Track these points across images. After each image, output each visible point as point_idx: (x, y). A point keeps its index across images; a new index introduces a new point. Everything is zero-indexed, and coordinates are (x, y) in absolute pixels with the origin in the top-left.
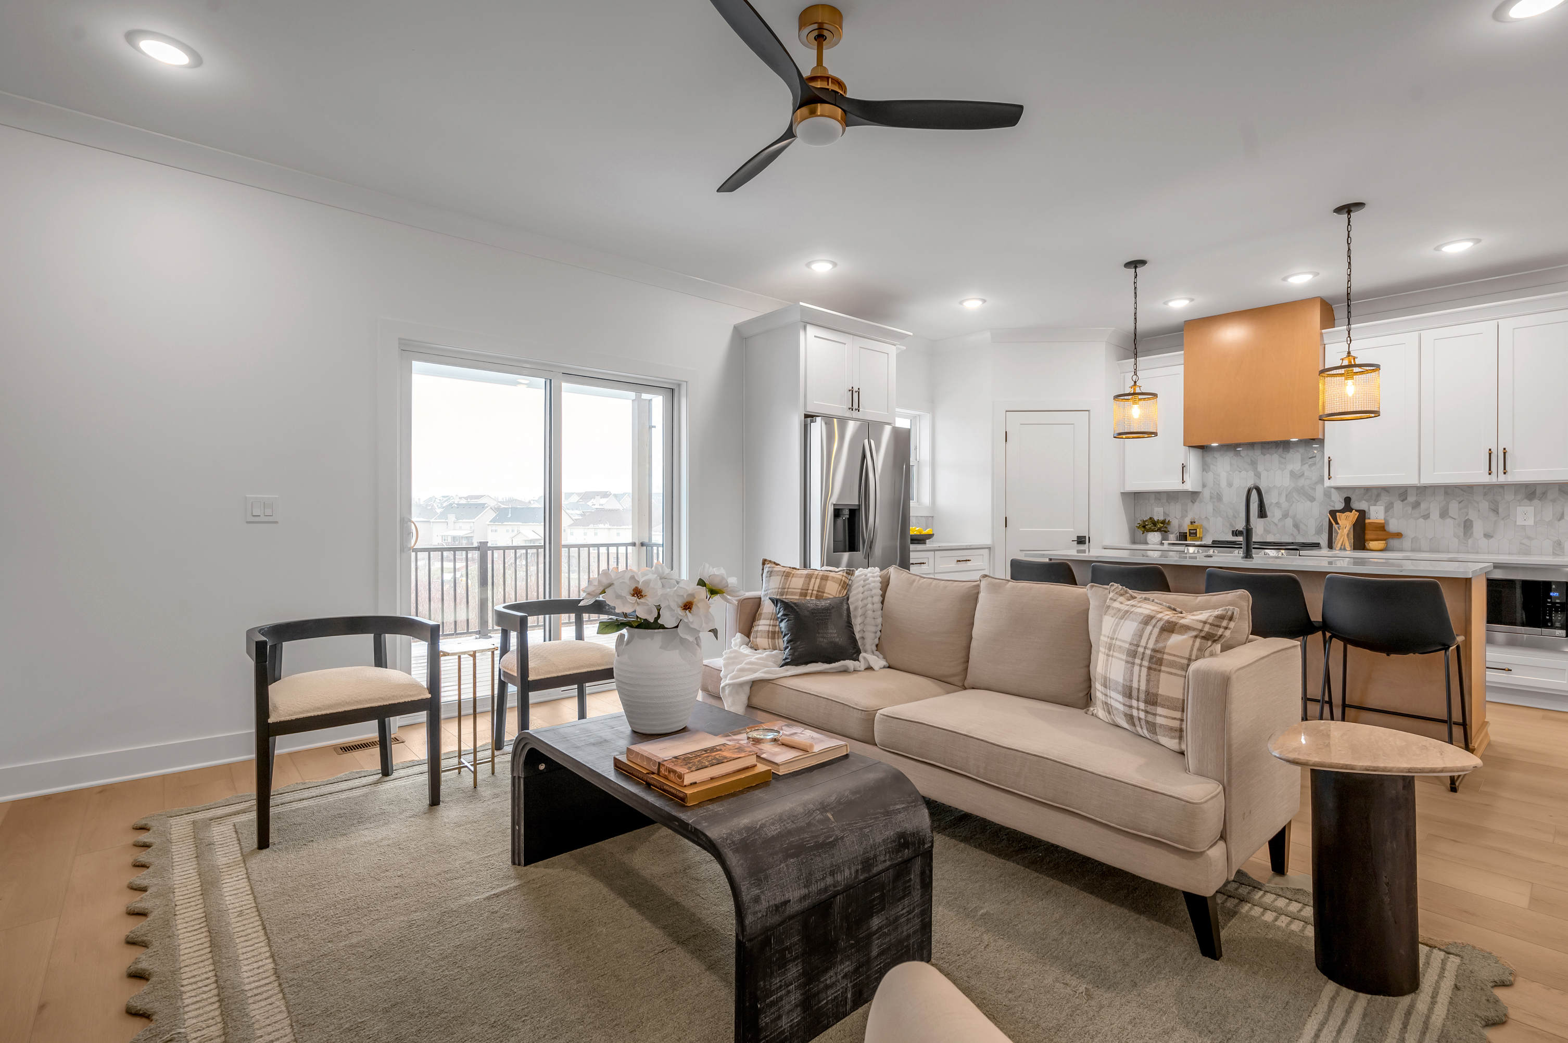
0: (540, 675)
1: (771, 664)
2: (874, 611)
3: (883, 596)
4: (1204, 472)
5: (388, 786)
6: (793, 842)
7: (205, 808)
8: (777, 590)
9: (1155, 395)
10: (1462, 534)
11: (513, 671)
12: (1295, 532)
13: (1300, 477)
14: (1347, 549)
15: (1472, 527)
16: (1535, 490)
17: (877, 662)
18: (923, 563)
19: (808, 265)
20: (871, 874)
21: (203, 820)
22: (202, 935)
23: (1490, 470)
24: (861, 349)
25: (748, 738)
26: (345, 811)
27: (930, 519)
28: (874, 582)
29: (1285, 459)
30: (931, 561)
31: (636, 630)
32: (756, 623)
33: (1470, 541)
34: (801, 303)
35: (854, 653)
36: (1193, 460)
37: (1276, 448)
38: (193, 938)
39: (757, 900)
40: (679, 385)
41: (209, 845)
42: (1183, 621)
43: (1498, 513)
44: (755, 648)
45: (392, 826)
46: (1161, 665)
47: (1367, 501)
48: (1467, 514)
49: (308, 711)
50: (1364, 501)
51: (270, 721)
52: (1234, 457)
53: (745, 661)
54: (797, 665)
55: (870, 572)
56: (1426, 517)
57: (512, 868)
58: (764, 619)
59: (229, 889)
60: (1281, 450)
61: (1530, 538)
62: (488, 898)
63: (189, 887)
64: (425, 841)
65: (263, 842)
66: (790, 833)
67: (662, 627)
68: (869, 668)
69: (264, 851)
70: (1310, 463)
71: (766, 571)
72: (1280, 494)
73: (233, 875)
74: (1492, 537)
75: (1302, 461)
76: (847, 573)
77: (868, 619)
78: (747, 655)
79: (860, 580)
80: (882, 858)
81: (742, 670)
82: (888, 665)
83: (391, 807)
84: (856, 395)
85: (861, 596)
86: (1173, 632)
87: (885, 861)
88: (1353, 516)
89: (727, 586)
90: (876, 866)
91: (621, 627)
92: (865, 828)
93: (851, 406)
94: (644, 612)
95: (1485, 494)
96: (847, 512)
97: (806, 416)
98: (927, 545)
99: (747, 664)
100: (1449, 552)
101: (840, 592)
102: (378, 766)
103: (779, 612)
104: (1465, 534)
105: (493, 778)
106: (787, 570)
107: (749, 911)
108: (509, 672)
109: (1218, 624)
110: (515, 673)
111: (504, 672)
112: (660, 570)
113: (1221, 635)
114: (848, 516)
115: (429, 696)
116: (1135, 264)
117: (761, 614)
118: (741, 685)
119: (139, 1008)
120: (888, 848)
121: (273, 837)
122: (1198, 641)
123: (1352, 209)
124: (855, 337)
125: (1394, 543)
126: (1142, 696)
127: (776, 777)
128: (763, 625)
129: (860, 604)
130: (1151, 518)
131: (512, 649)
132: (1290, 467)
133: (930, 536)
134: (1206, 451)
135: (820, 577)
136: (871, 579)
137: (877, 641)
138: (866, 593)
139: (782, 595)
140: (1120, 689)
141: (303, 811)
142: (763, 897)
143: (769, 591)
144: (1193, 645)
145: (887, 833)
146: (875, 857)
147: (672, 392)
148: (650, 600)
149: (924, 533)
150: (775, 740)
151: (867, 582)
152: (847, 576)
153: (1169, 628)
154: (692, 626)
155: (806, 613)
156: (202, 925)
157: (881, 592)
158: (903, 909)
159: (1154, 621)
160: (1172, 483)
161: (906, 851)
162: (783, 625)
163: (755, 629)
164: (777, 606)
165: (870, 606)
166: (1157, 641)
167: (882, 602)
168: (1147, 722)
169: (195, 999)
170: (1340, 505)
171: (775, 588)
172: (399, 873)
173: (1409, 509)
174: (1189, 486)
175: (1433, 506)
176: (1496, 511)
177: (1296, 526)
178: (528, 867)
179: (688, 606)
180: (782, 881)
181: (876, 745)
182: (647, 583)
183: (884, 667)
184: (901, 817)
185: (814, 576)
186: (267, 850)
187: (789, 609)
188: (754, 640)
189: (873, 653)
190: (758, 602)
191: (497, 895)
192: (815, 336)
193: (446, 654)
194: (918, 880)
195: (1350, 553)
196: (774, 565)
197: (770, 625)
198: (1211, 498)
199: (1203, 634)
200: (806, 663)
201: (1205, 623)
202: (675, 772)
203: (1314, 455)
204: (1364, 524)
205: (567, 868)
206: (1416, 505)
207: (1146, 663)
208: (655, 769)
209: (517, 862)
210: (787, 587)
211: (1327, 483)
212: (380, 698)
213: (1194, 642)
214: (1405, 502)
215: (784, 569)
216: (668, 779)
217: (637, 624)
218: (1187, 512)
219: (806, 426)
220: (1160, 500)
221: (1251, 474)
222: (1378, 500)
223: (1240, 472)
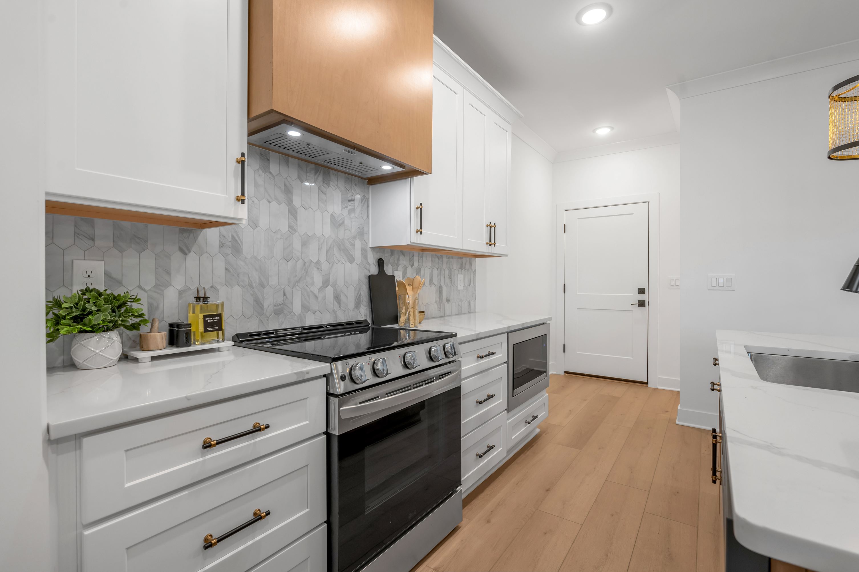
10: (439, 300)
13: (340, 225)
15: (441, 293)
16: (463, 259)
29: (325, 194)
33: (440, 305)
37: (315, 174)
43: (451, 280)
47: (392, 264)
48: (440, 281)
50: (390, 266)
52: (261, 172)
61: (461, 301)
70: (349, 207)
72: (319, 249)
74: (448, 301)
75: (342, 202)
95: (447, 263)
132: (330, 208)
174: (245, 211)
176: (450, 277)
177: (337, 298)
198: (221, 245)
206: (418, 271)
214: (414, 267)
218: (169, 273)
220: (93, 240)
221: (284, 208)
222: (398, 266)
223: (270, 202)
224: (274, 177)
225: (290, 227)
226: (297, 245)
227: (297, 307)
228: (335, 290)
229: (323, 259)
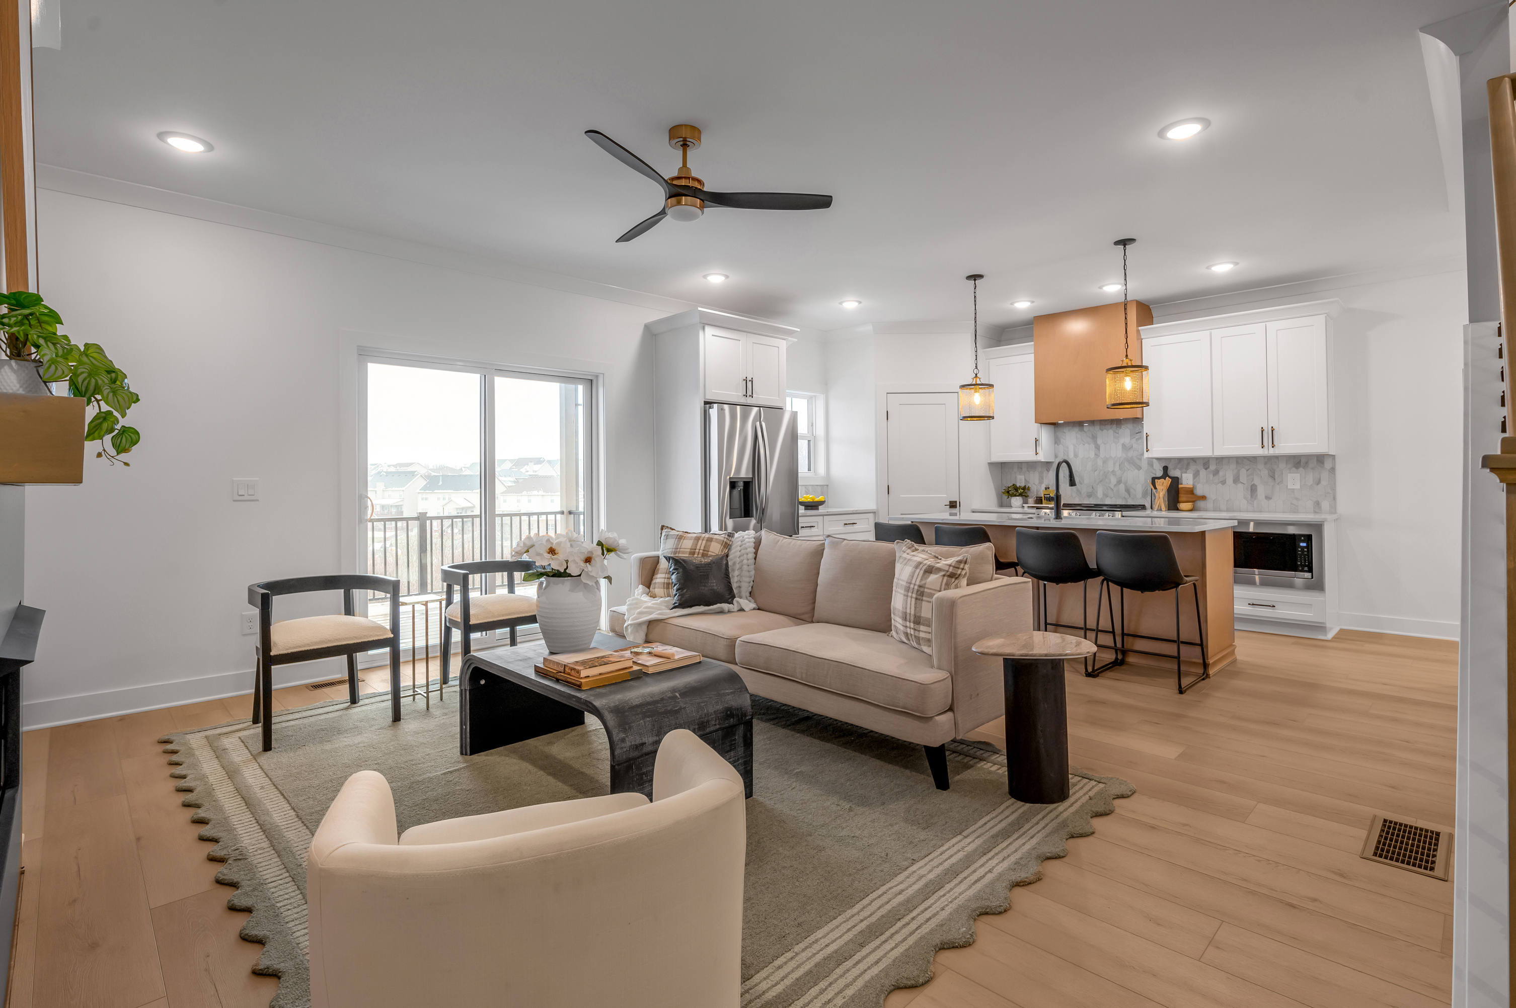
0: (479, 620)
1: (663, 607)
2: (748, 566)
3: (756, 553)
4: (1056, 445)
5: (356, 710)
6: (650, 708)
7: (212, 728)
8: (671, 550)
9: (991, 386)
10: (1250, 496)
11: (457, 618)
12: (1127, 495)
13: (1129, 449)
14: (1163, 510)
15: (1257, 491)
16: (1300, 460)
17: (748, 605)
18: (813, 527)
19: (705, 277)
20: (705, 732)
21: (214, 735)
22: (238, 800)
23: (1262, 444)
24: (754, 344)
25: (631, 652)
26: (326, 727)
27: (825, 488)
28: (749, 542)
29: (1118, 433)
30: (821, 525)
31: (552, 578)
32: (655, 576)
33: (1255, 502)
34: (699, 309)
35: (730, 598)
36: (1045, 435)
37: (1111, 424)
38: (232, 802)
39: (623, 740)
40: (597, 377)
41: (224, 750)
42: (938, 565)
43: (1275, 479)
44: (654, 596)
45: (365, 735)
46: (923, 596)
47: (1180, 469)
48: (1253, 479)
49: (300, 647)
50: (1177, 470)
51: (272, 654)
52: (1079, 432)
53: (643, 606)
54: (683, 608)
55: (746, 535)
56: (1224, 482)
57: (461, 758)
58: (661, 573)
59: (248, 775)
60: (1115, 426)
61: (1297, 499)
62: (444, 774)
63: (217, 775)
64: (392, 743)
65: (267, 746)
66: (648, 703)
67: (570, 575)
68: (742, 610)
69: (269, 752)
70: (1137, 437)
71: (663, 534)
72: (1114, 464)
73: (249, 767)
74: (1271, 498)
76: (728, 535)
77: (744, 572)
78: (646, 602)
79: (738, 541)
80: (713, 723)
81: (640, 613)
82: (757, 608)
83: (362, 723)
84: (749, 384)
85: (738, 554)
86: (931, 573)
87: (715, 725)
88: (1168, 481)
89: (619, 546)
90: (709, 727)
91: (540, 576)
92: (702, 703)
93: (745, 394)
94: (556, 565)
95: (1265, 464)
96: (741, 484)
97: (706, 403)
98: (820, 511)
99: (644, 608)
100: (1240, 511)
101: (722, 551)
102: (347, 697)
103: (671, 567)
104: (1252, 496)
105: (442, 703)
106: (680, 534)
107: (618, 747)
108: (453, 619)
109: (958, 566)
110: (458, 618)
111: (449, 619)
112: (570, 535)
113: (960, 574)
114: (742, 488)
115: (392, 636)
116: (975, 277)
117: (659, 569)
118: (640, 624)
119: (208, 836)
120: (718, 717)
121: (274, 744)
122: (946, 578)
123: (1127, 243)
124: (748, 334)
125: (1201, 504)
126: (912, 618)
127: (646, 674)
128: (660, 578)
129: (738, 560)
130: (1014, 485)
131: (455, 601)
132: (1122, 441)
133: (822, 503)
134: (1057, 427)
135: (706, 539)
136: (747, 540)
137: (750, 589)
138: (742, 551)
139: (676, 554)
140: (901, 615)
141: (292, 728)
142: (627, 739)
143: (665, 551)
144: (942, 581)
145: (718, 707)
146: (708, 721)
147: (591, 383)
148: (561, 556)
149: (817, 500)
150: (650, 653)
151: (744, 542)
152: (728, 538)
153: (930, 570)
154: (591, 574)
155: (692, 567)
156: (236, 794)
157: (754, 550)
158: (730, 758)
159: (921, 566)
160: (1026, 455)
161: (732, 719)
162: (674, 577)
163: (654, 581)
164: (669, 563)
165: (745, 561)
166: (921, 580)
167: (755, 559)
168: (915, 636)
169: (245, 831)
170: (1160, 473)
171: (670, 549)
172: (376, 762)
173: (1211, 476)
174: (1041, 458)
175: (1228, 473)
176: (1273, 477)
177: (1128, 491)
178: (472, 756)
179: (588, 560)
180: (640, 731)
181: (737, 664)
182: (559, 544)
183: (754, 609)
184: (729, 697)
185: (702, 538)
186: (271, 751)
187: (678, 563)
188: (653, 590)
189: (747, 598)
190: (656, 560)
191: (451, 772)
192: (713, 335)
193: (404, 604)
194: (741, 740)
195: (1164, 513)
196: (670, 530)
197: (665, 578)
199: (948, 574)
200: (691, 606)
201: (950, 566)
202: (574, 669)
203: (1140, 431)
204: (1178, 489)
205: (502, 755)
206: (1216, 473)
207: (914, 595)
208: (562, 669)
209: (464, 753)
210: (679, 547)
211: (1146, 455)
212: (354, 637)
213: (943, 579)
214: (1208, 470)
215: (678, 533)
216: (570, 675)
217: (552, 574)
219: (705, 411)
220: (1022, 469)
221: (1093, 446)
222: (1187, 469)
223: (1084, 445)
224: (1086, 432)
225: (1095, 454)
226: (1100, 463)
227: (1100, 494)
228: (1126, 486)
229: (1117, 469)
